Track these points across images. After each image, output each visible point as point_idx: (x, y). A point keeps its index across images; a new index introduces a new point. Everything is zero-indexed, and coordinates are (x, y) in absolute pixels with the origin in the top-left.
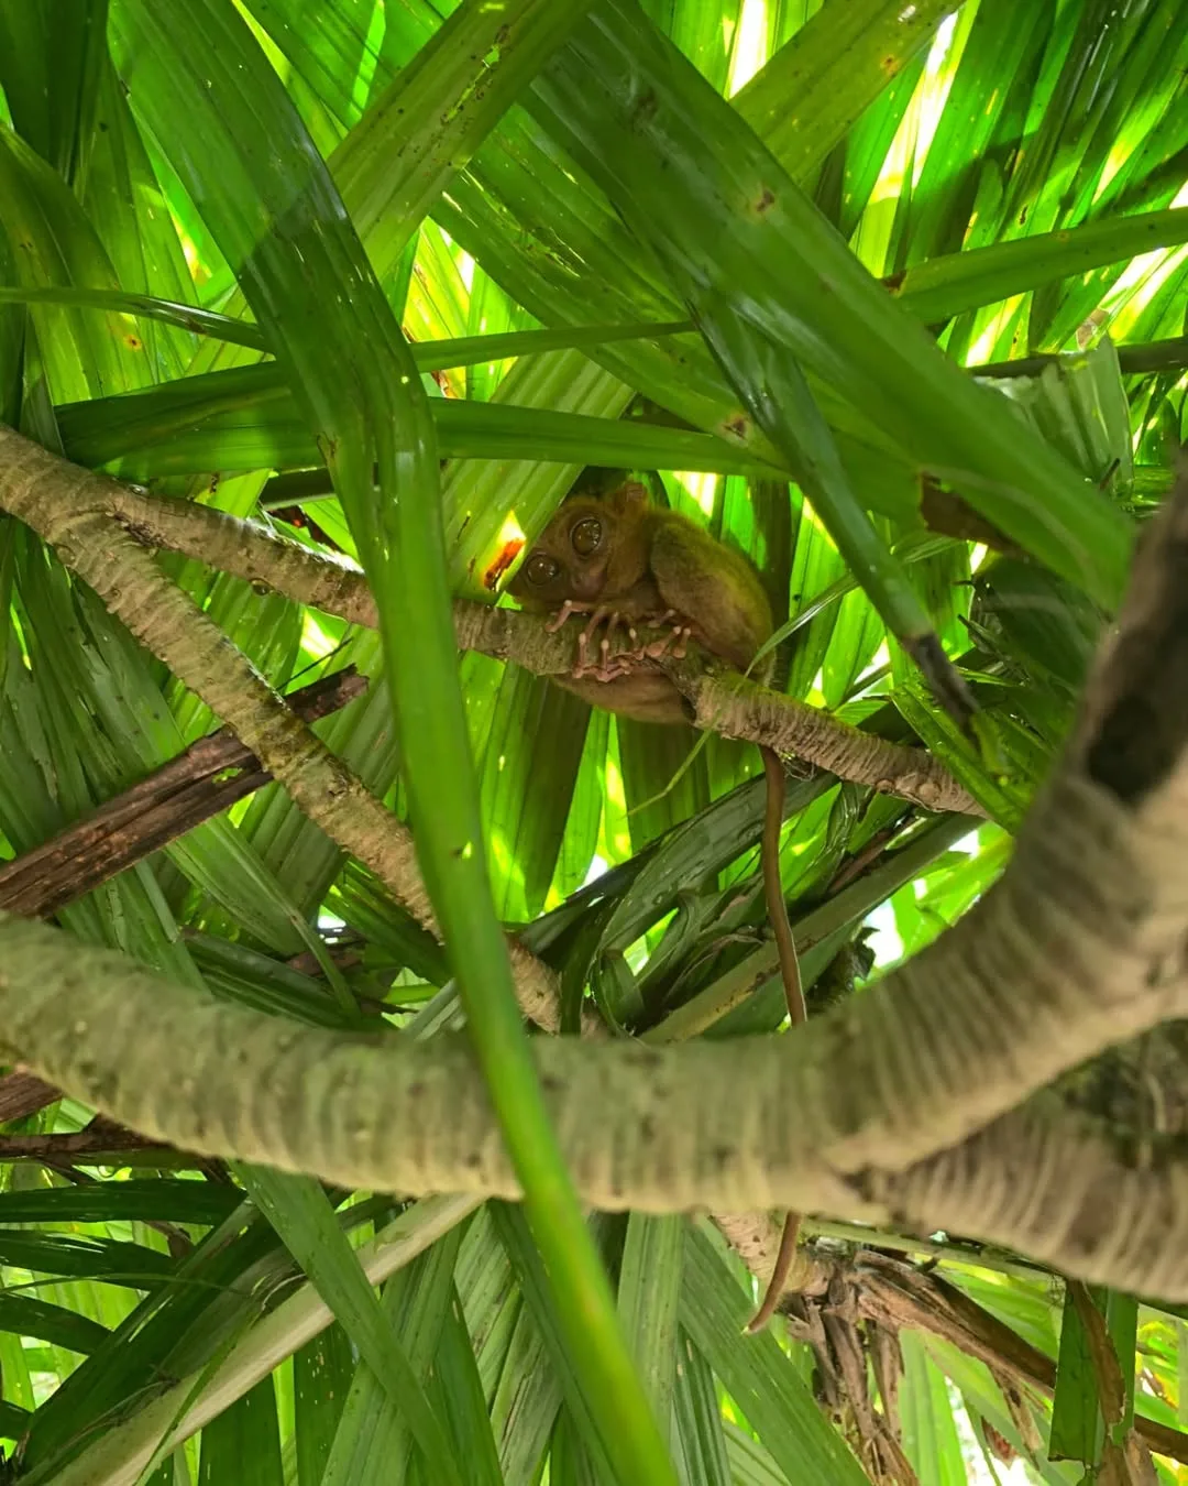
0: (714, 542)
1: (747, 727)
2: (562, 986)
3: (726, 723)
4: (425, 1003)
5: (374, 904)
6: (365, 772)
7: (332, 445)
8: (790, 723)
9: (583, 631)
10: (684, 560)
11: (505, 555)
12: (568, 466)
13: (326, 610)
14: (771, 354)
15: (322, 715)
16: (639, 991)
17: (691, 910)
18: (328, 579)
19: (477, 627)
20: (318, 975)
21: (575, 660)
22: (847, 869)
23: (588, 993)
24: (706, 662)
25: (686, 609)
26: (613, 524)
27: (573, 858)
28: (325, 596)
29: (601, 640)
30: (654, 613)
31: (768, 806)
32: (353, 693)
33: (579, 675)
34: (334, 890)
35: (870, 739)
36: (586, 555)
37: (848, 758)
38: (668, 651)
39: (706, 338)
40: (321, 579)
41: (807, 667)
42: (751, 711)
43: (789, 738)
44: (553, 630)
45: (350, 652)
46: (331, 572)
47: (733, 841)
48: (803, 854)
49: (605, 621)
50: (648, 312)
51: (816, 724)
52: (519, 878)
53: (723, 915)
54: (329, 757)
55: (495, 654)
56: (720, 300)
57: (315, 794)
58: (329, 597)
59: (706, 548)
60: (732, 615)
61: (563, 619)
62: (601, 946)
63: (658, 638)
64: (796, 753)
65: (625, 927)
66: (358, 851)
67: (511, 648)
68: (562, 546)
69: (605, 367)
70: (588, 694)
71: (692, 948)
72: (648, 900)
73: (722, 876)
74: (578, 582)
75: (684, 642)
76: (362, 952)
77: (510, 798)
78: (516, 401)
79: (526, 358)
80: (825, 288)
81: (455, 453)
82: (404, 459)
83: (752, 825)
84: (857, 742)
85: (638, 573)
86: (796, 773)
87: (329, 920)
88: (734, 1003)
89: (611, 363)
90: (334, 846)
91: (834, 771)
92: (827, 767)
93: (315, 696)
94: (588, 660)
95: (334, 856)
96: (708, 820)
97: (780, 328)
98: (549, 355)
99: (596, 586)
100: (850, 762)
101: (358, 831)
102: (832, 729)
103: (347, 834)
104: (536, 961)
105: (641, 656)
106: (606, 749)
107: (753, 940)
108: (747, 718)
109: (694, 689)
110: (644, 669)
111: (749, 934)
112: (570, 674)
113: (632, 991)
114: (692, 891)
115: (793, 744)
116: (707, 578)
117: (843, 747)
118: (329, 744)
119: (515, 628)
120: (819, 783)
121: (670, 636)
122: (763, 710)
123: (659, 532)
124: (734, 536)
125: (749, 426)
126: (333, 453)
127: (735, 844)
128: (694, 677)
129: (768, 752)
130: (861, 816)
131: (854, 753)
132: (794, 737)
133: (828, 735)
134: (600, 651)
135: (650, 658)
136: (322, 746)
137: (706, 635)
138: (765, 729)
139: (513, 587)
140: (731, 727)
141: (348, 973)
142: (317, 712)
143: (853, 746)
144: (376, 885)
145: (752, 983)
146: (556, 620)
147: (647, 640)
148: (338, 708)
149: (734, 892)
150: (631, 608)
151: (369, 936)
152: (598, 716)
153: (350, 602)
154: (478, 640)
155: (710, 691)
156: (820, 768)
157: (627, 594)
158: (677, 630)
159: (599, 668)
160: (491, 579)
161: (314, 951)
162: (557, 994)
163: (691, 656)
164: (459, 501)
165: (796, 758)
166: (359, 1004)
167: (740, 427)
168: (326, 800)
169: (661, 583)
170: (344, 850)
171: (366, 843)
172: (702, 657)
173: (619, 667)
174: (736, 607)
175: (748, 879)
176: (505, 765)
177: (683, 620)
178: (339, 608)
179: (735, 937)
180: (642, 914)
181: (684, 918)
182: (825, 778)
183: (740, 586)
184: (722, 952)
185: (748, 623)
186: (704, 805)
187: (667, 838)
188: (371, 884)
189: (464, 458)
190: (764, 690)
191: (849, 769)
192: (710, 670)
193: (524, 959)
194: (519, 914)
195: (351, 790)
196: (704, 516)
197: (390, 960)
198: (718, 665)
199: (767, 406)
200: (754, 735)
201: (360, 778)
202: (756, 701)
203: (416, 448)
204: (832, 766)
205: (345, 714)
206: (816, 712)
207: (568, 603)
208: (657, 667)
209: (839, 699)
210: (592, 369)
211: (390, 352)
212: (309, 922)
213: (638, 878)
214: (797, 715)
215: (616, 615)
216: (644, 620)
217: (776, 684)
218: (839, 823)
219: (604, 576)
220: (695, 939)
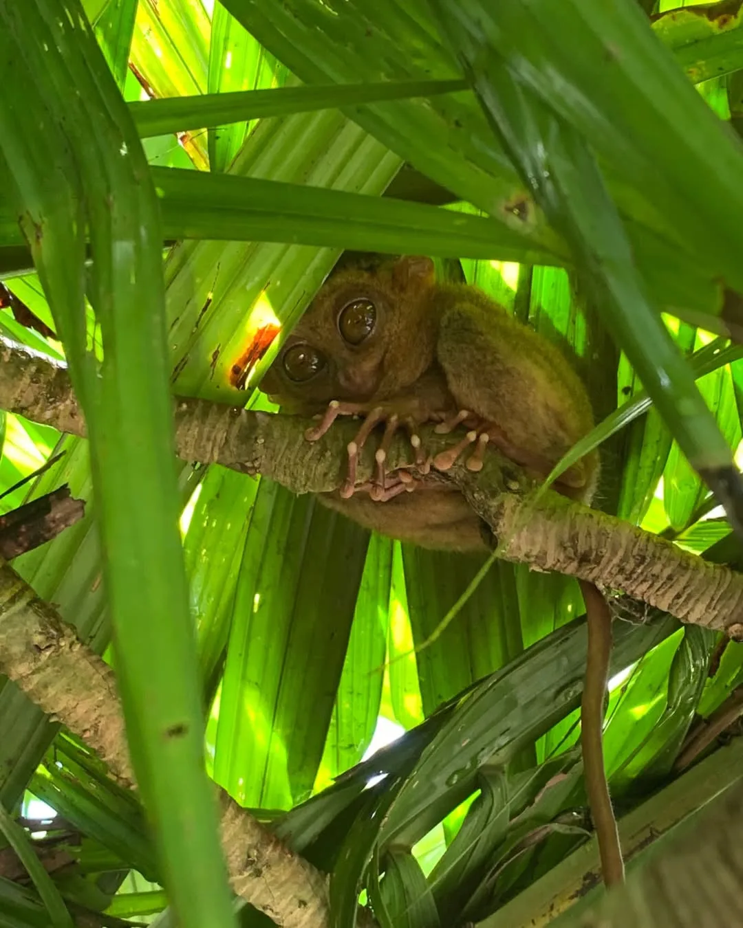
0: (519, 326)
1: (562, 557)
2: (331, 892)
3: (534, 553)
4: (156, 915)
5: (92, 787)
6: (81, 621)
7: (37, 228)
8: (614, 553)
9: (352, 439)
10: (479, 348)
11: (256, 345)
12: (323, 251)
13: (31, 418)
14: (554, 127)
15: (26, 550)
16: (432, 899)
17: (497, 791)
18: (35, 380)
19: (221, 436)
20: (23, 880)
21: (344, 475)
22: (696, 738)
23: (363, 899)
24: (509, 475)
25: (483, 409)
26: (391, 306)
27: (349, 725)
28: (32, 399)
29: (377, 449)
30: (443, 415)
31: (589, 660)
32: (65, 520)
33: (348, 494)
34: (41, 770)
35: (718, 571)
36: (357, 344)
37: (690, 597)
38: (460, 462)
39: (480, 98)
40: (27, 380)
41: (644, 476)
42: (566, 537)
43: (615, 571)
44: (317, 437)
45: (62, 469)
46: (39, 371)
47: (547, 704)
48: (644, 718)
49: (381, 426)
50: (418, 62)
51: (649, 553)
52: (280, 753)
53: (537, 800)
54: (36, 602)
55: (244, 469)
56: (495, 58)
57: (17, 649)
58: (36, 402)
59: (506, 333)
60: (541, 417)
61: (329, 421)
62: (380, 840)
63: (449, 447)
64: (625, 589)
65: (411, 815)
66: (71, 722)
67: (263, 460)
68: (327, 335)
69: (368, 130)
70: (363, 517)
71: (498, 844)
72: (439, 780)
73: (540, 745)
74: (348, 378)
75: (481, 450)
76: (78, 850)
77: (267, 649)
78: (257, 173)
79: (269, 122)
80: (608, 57)
81: (188, 233)
82: (122, 249)
83: (572, 682)
84: (701, 575)
85: (423, 366)
86: (625, 614)
87: (37, 809)
88: (555, 914)
89: (373, 126)
90: (41, 716)
91: (673, 612)
92: (664, 607)
93: (17, 525)
94: (360, 475)
95: (41, 726)
96: (515, 677)
97: (560, 99)
98: (295, 119)
99: (370, 384)
100: (692, 601)
101: (71, 696)
102: (670, 559)
103: (56, 699)
104: (296, 860)
105: (427, 470)
106: (389, 584)
107: (578, 830)
108: (562, 546)
109: (493, 510)
110: (432, 485)
111: (575, 823)
112: (337, 491)
113: (423, 897)
114: (498, 767)
115: (620, 578)
116: (508, 372)
117: (683, 581)
118: (33, 586)
119: (268, 436)
120: (657, 627)
121: (463, 444)
122: (581, 536)
123: (448, 313)
124: (546, 315)
125: (531, 206)
126: (38, 237)
127: (551, 706)
128: (494, 494)
129: (589, 588)
130: (712, 670)
131: (697, 590)
132: (621, 570)
133: (664, 566)
134: (375, 464)
135: (438, 471)
136: (26, 588)
137: (510, 441)
138: (584, 559)
139: (267, 383)
140: (541, 558)
141: (63, 876)
142: (20, 545)
143: (696, 582)
144: (94, 763)
145: (578, 888)
146: (319, 425)
147: (434, 448)
148: (46, 540)
149: (553, 768)
150: (413, 409)
151: (86, 829)
152: (379, 541)
153: (61, 407)
154: (221, 453)
155: (513, 511)
156: (656, 608)
157: (409, 391)
158: (472, 436)
159: (375, 485)
160: (238, 374)
161: (16, 849)
162: (324, 904)
163: (490, 467)
164: (198, 280)
165: (625, 597)
166: (73, 916)
167: (522, 208)
168: (31, 658)
169: (450, 377)
170: (53, 720)
171: (81, 710)
172: (503, 470)
173: (400, 483)
174: (547, 407)
175: (568, 751)
176: (260, 606)
177: (478, 422)
178: (48, 414)
179: (555, 827)
180: (432, 799)
181: (487, 804)
182: (662, 622)
183: (551, 380)
184: (541, 845)
185: (561, 425)
186: (516, 655)
187: (462, 700)
188: (88, 761)
189: (197, 239)
190: (582, 511)
191: (692, 609)
192: (514, 486)
193: (281, 858)
194: (280, 798)
195: (62, 644)
196: (508, 290)
197: (115, 859)
198: (524, 479)
199: (549, 187)
200: (571, 568)
201: (73, 628)
202: (573, 526)
203: (137, 237)
204: (670, 607)
205: (54, 548)
206: (649, 536)
207: (334, 404)
208: (448, 483)
209: (687, 517)
210: (353, 129)
211: (108, 116)
212: (9, 812)
213: (425, 753)
214: (624, 542)
215: (394, 418)
216: (431, 422)
217: (600, 501)
218: (682, 680)
219: (380, 369)
220: (503, 830)
